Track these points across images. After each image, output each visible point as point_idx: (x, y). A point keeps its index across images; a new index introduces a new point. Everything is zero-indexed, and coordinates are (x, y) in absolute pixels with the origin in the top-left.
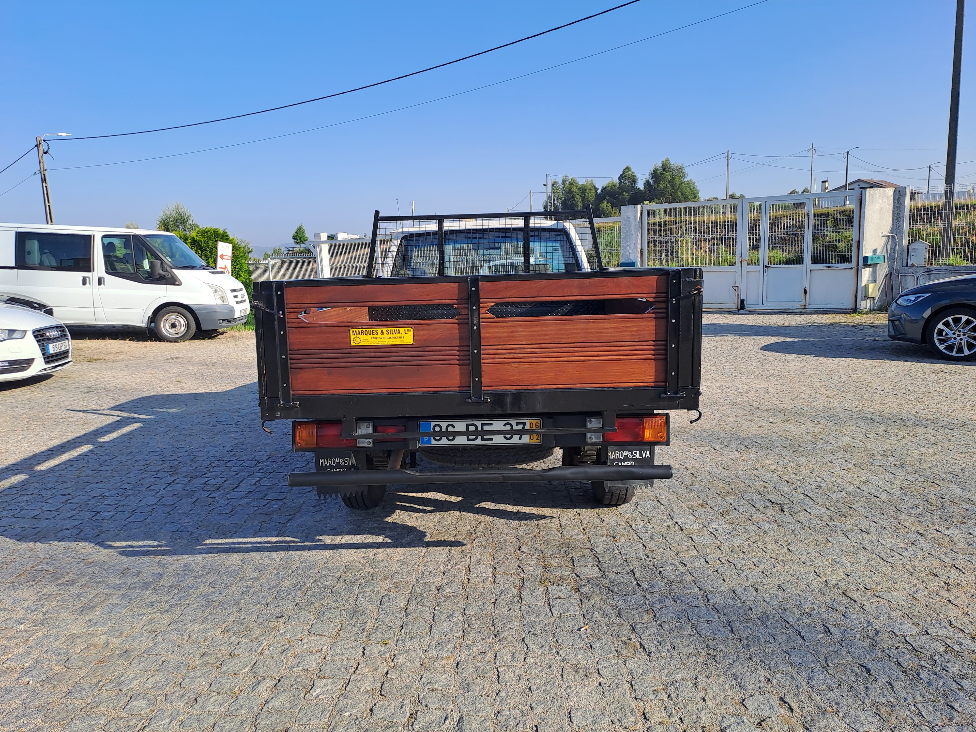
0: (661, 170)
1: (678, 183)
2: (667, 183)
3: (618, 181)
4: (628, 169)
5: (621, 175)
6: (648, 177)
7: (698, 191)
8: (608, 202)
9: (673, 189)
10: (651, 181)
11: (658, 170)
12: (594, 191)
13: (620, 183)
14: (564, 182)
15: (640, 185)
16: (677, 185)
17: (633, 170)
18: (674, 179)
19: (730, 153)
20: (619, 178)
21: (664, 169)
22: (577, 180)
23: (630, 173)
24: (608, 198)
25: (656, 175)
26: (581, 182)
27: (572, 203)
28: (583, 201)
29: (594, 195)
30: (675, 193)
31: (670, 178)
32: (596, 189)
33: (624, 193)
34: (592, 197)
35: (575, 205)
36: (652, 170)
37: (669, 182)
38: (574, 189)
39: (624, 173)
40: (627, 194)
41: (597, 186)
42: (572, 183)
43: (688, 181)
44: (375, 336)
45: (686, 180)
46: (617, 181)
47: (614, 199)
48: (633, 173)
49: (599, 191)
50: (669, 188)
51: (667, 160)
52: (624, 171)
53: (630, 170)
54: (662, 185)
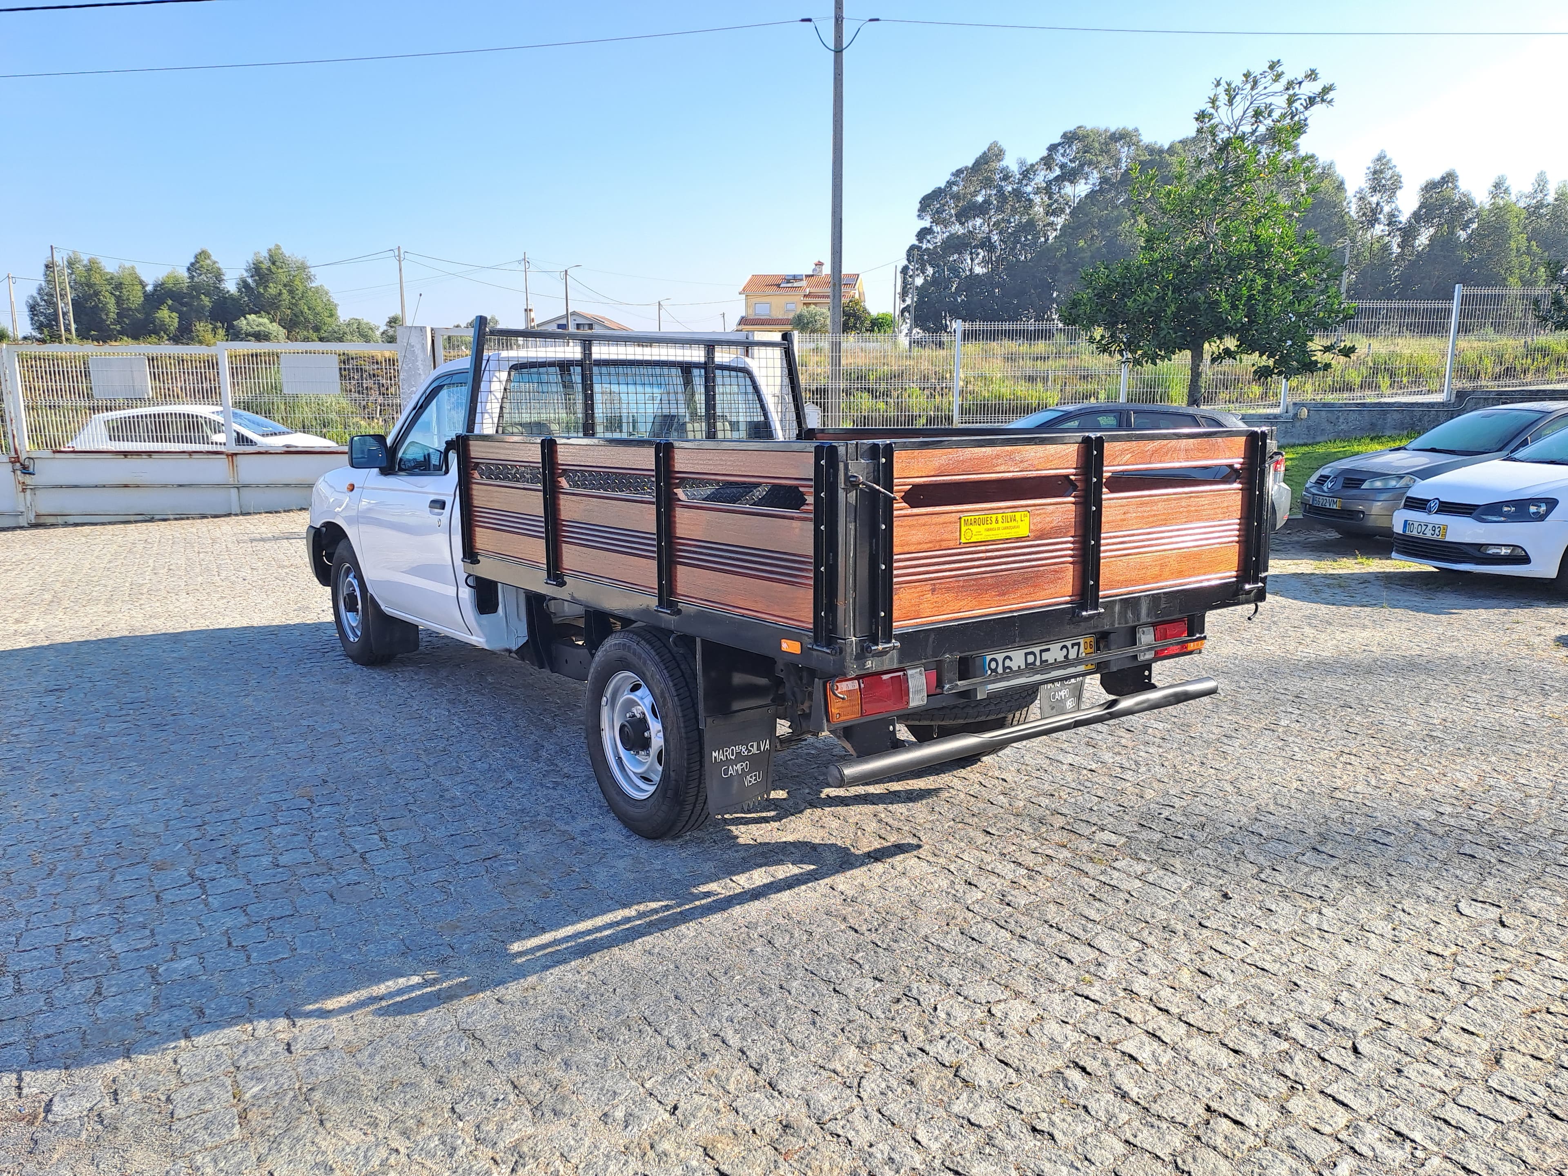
0: (266, 264)
1: (301, 288)
2: (280, 287)
3: (186, 274)
4: (203, 255)
5: (192, 264)
6: (245, 274)
7: (336, 305)
8: (171, 309)
9: (293, 298)
10: (250, 280)
11: (261, 262)
12: (139, 287)
13: (192, 277)
14: (71, 264)
15: (231, 286)
16: (299, 292)
17: (213, 258)
18: (292, 281)
19: (402, 251)
20: (189, 269)
21: (274, 263)
22: (103, 264)
23: (208, 262)
24: (170, 302)
25: (257, 270)
26: (110, 267)
27: (96, 306)
28: (118, 303)
29: (140, 294)
30: (296, 305)
31: (285, 280)
32: (143, 285)
33: (203, 296)
34: (136, 299)
35: (103, 309)
36: (251, 262)
37: (285, 285)
38: (96, 279)
39: (197, 262)
40: (207, 299)
41: (143, 278)
42: (92, 267)
43: (317, 288)
44: (989, 526)
45: (313, 285)
46: (184, 274)
47: (183, 304)
48: (215, 263)
49: (149, 288)
50: (286, 295)
51: (278, 247)
52: (196, 257)
53: (209, 257)
54: (272, 290)
